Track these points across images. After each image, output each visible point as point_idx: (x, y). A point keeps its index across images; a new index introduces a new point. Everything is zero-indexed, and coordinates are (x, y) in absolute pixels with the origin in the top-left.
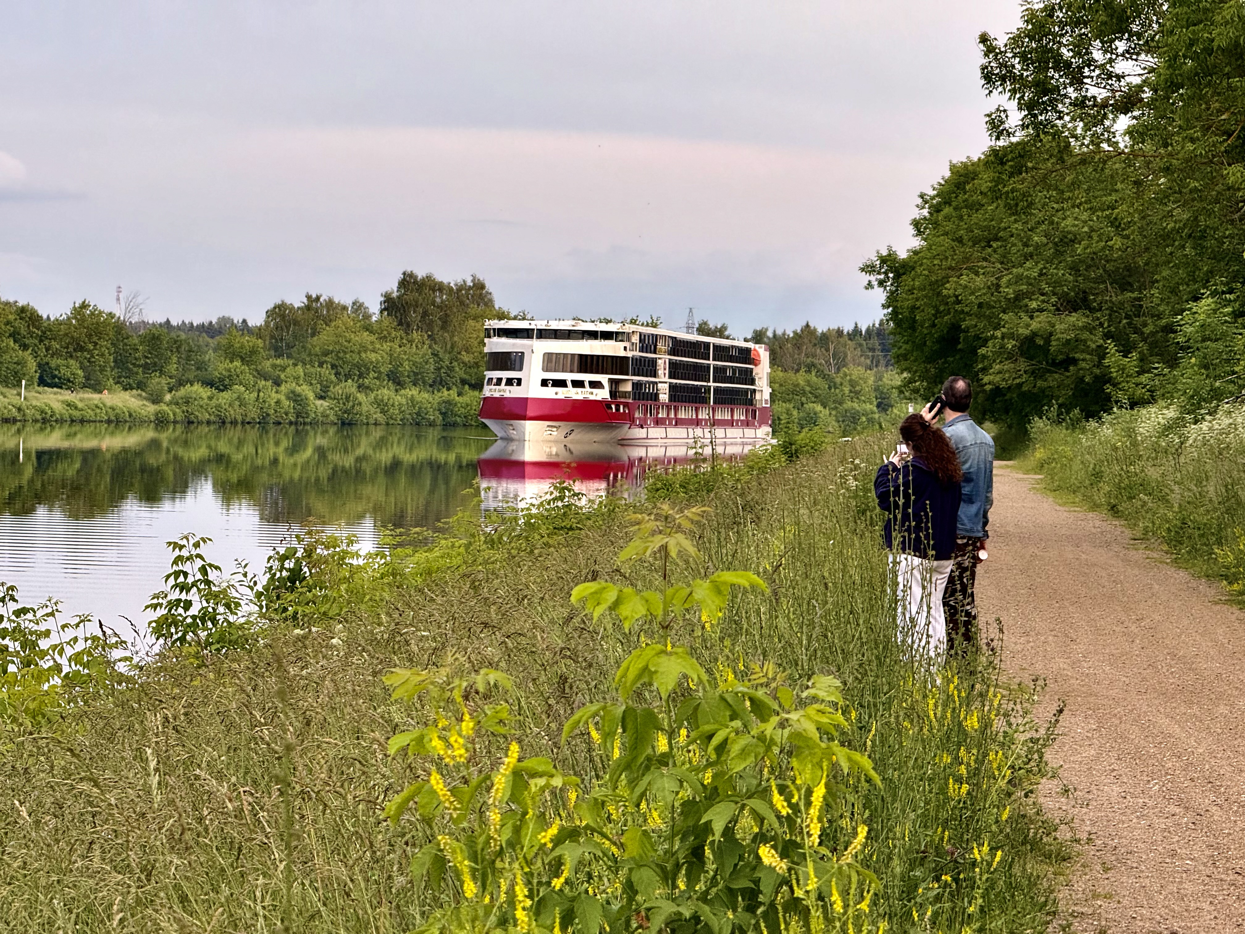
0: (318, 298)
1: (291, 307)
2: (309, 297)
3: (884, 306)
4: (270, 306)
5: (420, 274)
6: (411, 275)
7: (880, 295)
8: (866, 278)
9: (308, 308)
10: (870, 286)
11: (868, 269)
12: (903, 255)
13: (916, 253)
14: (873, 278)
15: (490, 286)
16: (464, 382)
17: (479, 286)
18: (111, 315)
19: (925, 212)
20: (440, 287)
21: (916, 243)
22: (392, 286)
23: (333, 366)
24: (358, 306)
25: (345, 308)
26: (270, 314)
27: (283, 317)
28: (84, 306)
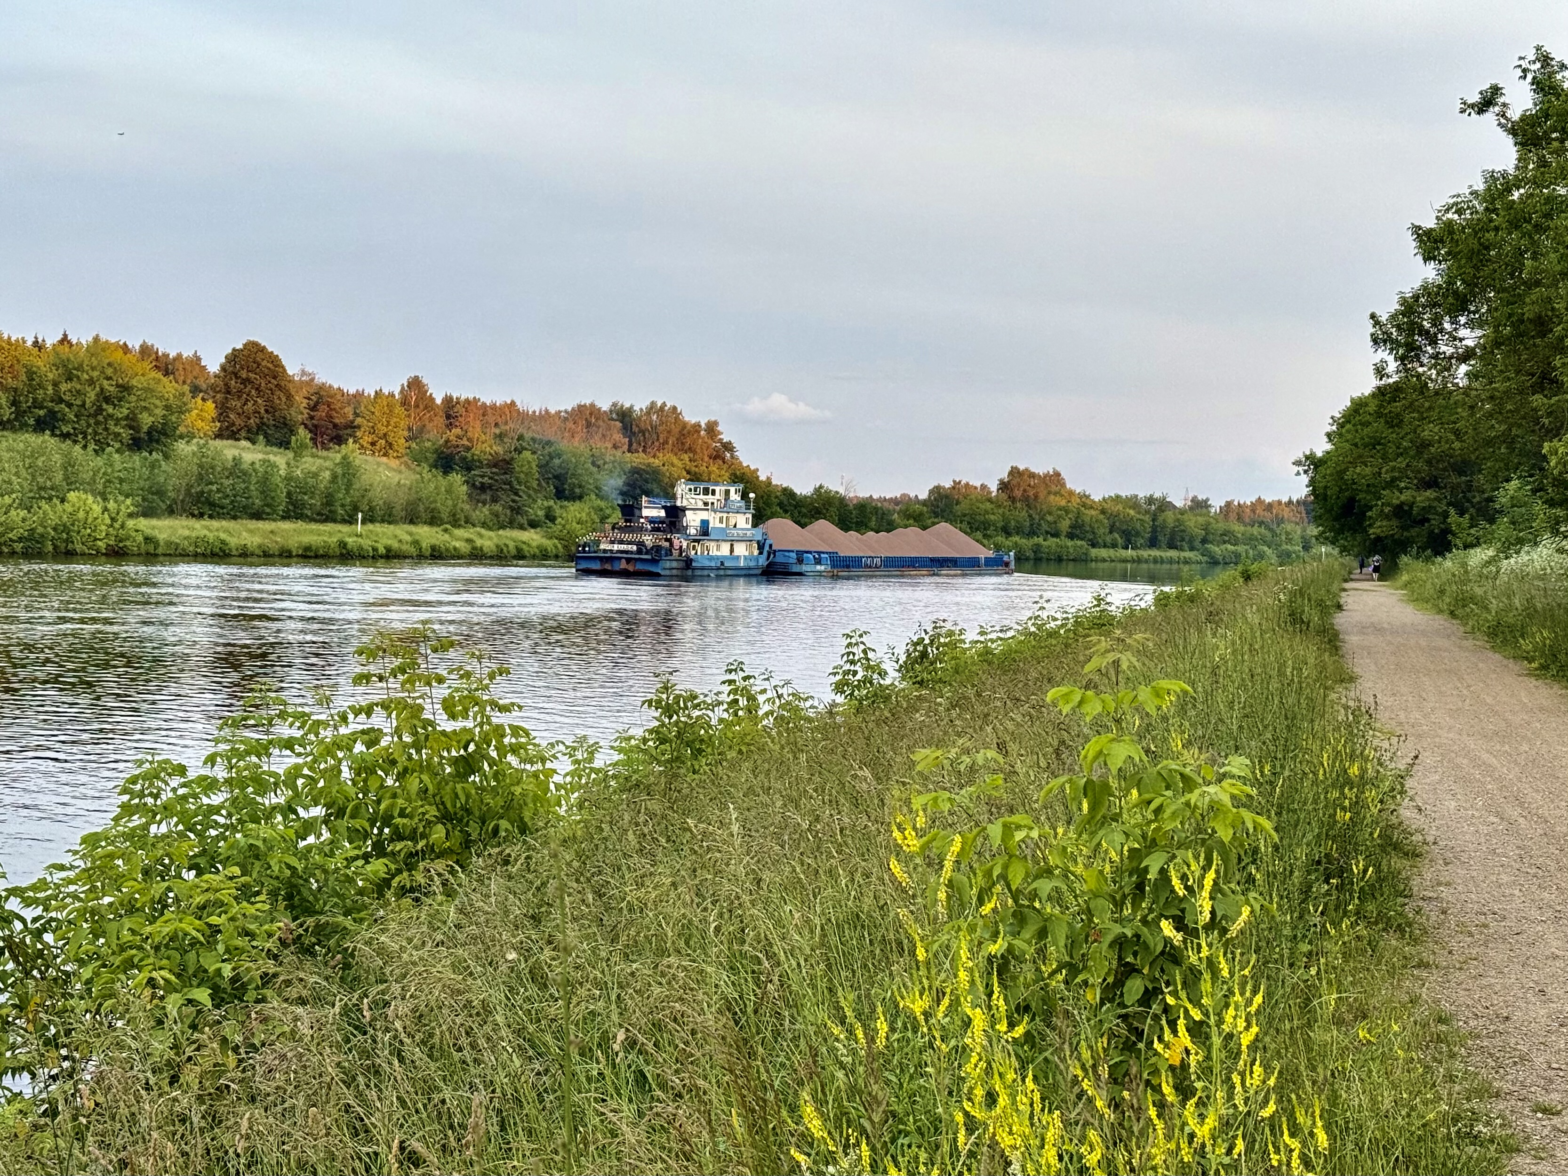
0: (960, 482)
1: (944, 488)
2: (954, 481)
3: (1307, 486)
4: (931, 487)
5: (1022, 468)
6: (1016, 468)
7: (1305, 479)
8: (1296, 469)
9: (954, 488)
10: (1298, 474)
11: (1298, 463)
12: (1319, 454)
13: (1328, 453)
14: (1301, 469)
15: (1063, 475)
16: (1047, 532)
17: (1057, 474)
18: (837, 493)
19: (1334, 428)
20: (1033, 475)
21: (1329, 447)
22: (1004, 475)
23: (969, 523)
24: (983, 487)
25: (976, 488)
26: (931, 492)
27: (939, 493)
28: (821, 487)
